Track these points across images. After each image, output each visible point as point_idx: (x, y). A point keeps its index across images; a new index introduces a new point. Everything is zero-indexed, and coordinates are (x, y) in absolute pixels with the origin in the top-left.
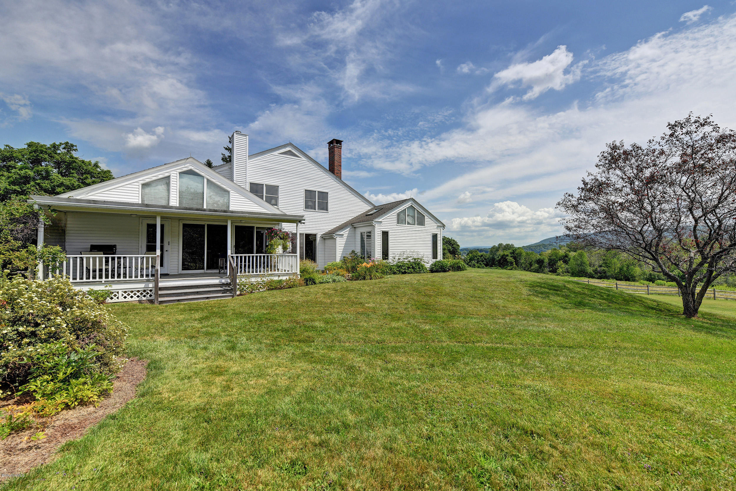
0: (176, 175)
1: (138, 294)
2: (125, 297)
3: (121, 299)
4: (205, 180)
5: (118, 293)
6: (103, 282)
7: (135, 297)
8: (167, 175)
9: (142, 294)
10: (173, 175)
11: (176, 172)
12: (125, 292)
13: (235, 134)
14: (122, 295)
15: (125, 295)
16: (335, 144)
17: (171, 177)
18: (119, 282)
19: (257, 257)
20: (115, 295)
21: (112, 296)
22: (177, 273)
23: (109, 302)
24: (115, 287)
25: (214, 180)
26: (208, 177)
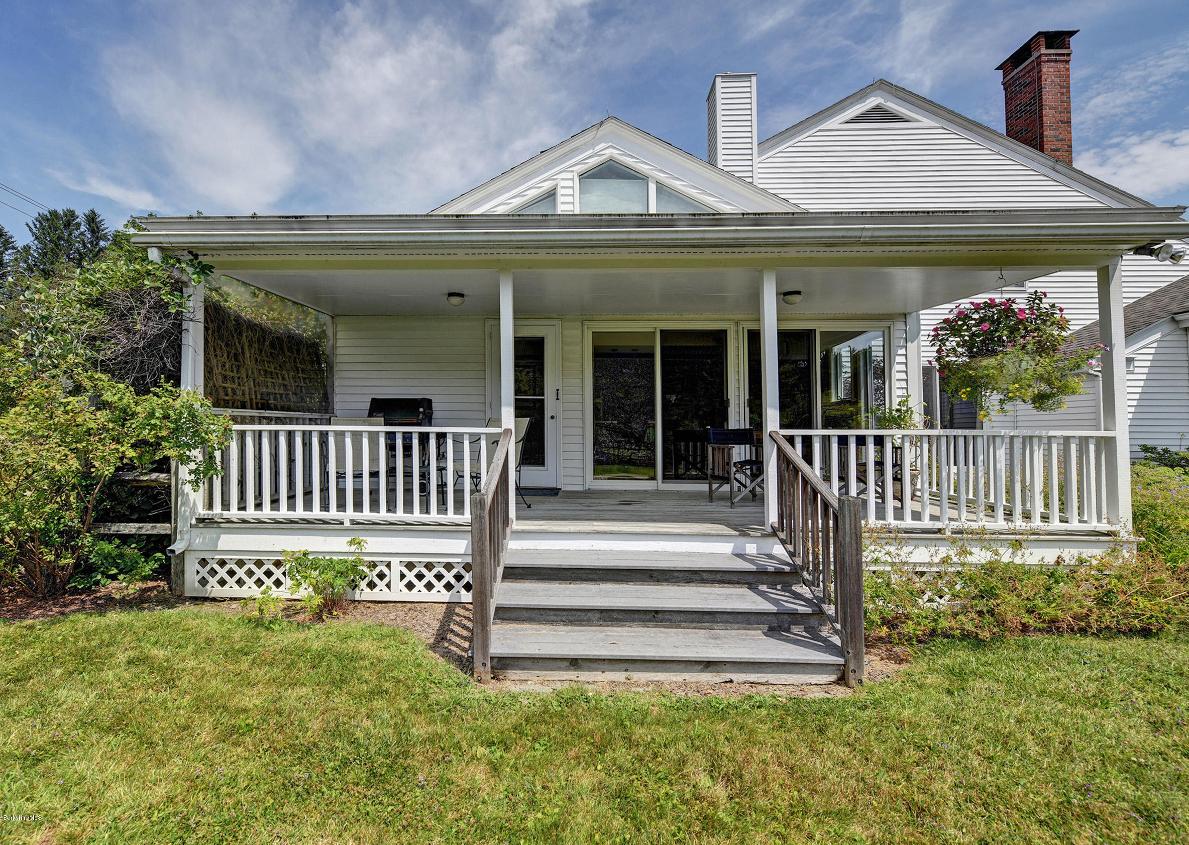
0: (570, 183)
1: (449, 577)
2: (410, 586)
3: (399, 593)
4: (652, 187)
5: (388, 565)
6: (347, 524)
7: (439, 585)
8: (547, 185)
9: (459, 577)
10: (563, 183)
11: (570, 175)
12: (410, 566)
13: (718, 80)
14: (403, 576)
15: (410, 576)
16: (1043, 51)
17: (560, 191)
18: (390, 528)
19: (826, 440)
20: (381, 576)
21: (373, 575)
22: (580, 488)
23: (364, 598)
24: (375, 544)
25: (677, 184)
26: (661, 177)
